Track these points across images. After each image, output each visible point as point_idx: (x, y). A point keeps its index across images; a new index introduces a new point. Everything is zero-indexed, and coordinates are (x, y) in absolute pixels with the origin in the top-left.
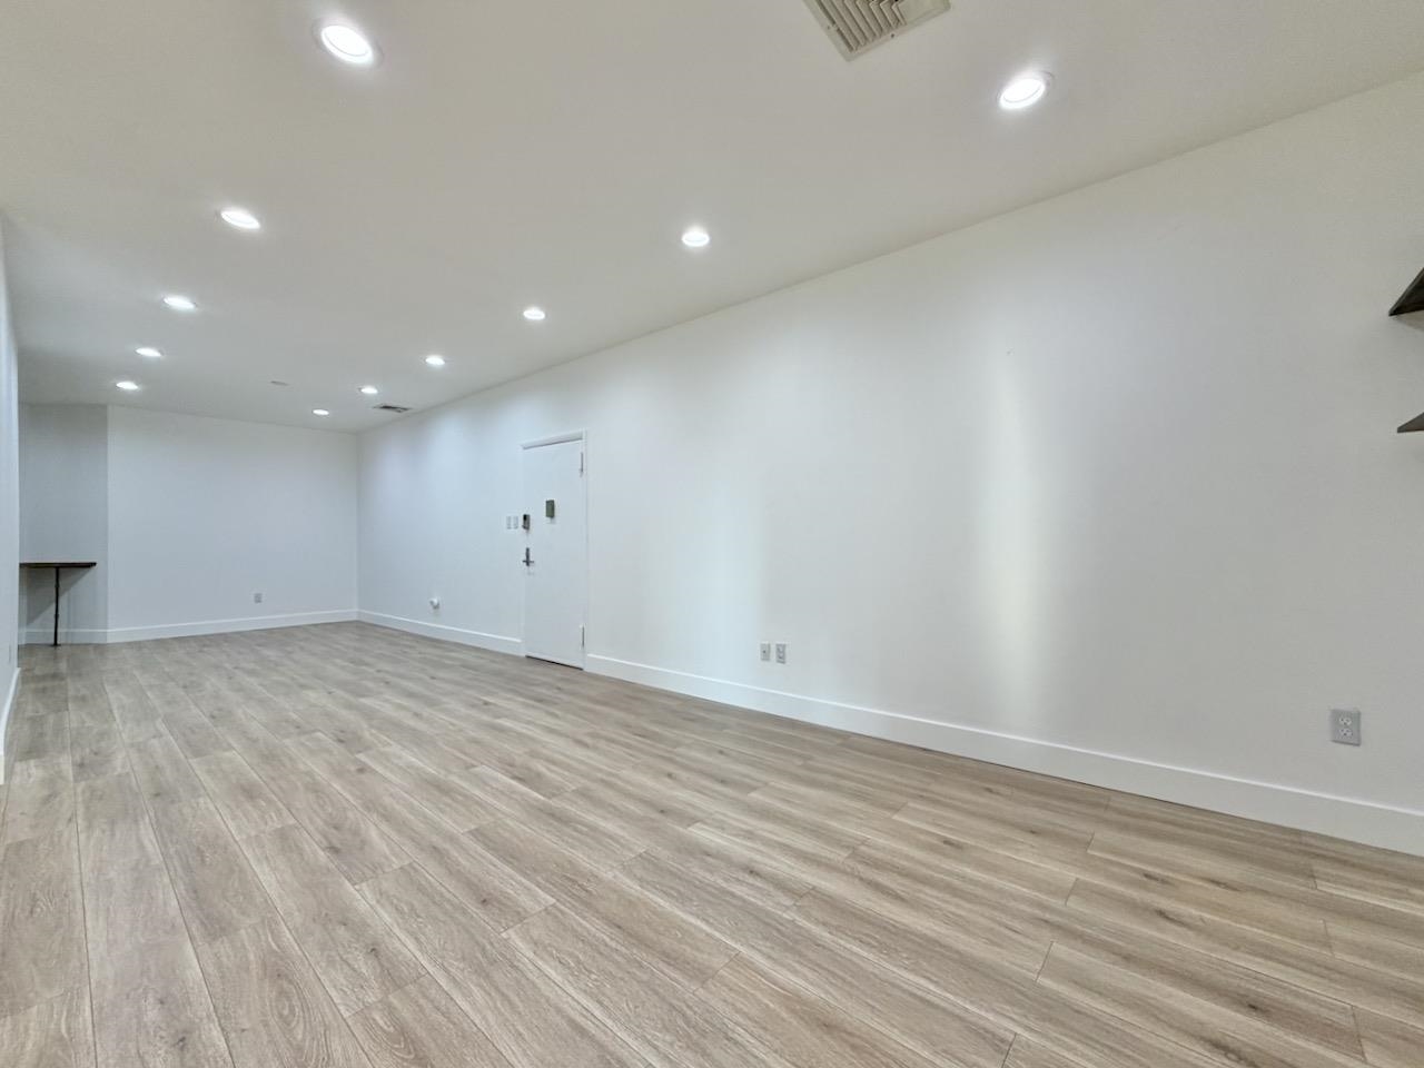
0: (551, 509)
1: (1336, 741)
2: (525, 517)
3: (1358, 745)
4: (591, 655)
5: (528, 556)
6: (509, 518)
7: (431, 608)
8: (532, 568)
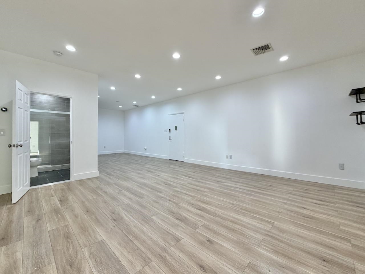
0: (176, 128)
1: (340, 169)
2: (170, 130)
3: (344, 169)
4: (186, 159)
5: (170, 138)
6: (165, 130)
7: (144, 149)
8: (171, 141)
